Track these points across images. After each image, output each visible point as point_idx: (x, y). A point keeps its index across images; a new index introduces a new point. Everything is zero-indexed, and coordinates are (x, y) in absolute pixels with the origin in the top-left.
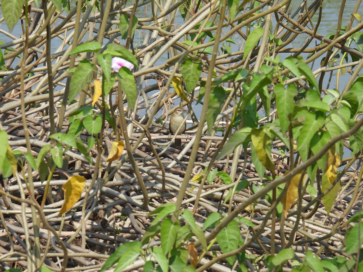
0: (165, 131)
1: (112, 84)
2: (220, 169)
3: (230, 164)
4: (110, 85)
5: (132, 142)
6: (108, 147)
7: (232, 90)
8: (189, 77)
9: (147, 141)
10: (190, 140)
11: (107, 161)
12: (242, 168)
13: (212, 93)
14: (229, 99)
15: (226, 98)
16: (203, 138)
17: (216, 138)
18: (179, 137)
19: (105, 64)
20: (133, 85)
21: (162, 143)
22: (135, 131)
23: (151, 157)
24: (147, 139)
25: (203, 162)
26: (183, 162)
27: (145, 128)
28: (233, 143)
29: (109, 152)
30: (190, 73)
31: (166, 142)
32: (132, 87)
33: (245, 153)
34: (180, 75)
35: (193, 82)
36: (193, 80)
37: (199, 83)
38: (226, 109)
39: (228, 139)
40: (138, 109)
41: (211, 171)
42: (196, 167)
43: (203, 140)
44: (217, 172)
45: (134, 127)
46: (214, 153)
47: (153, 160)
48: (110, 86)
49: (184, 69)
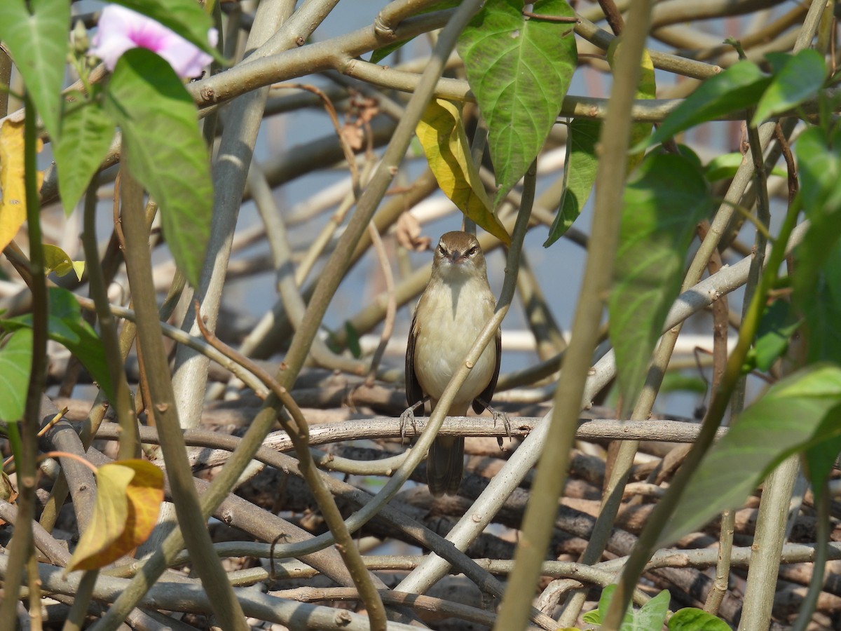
0: (381, 394)
1: (97, 143)
2: (684, 598)
3: (740, 570)
4: (87, 152)
5: (205, 455)
6: (75, 485)
7: (741, 163)
8: (505, 97)
9: (286, 451)
10: (520, 438)
11: (75, 568)
12: (802, 592)
13: (639, 185)
14: (724, 214)
15: (712, 212)
16: (585, 429)
17: (660, 427)
18: (455, 424)
19: (36, 39)
20: (192, 146)
21: (369, 459)
22: (221, 396)
23: (309, 536)
24: (287, 438)
25: (590, 562)
26: (481, 562)
27: (275, 383)
28: (749, 450)
29: (80, 515)
30: (512, 75)
31: (390, 454)
32: (187, 160)
33: (821, 507)
34: (459, 87)
35: (527, 122)
36: (531, 114)
37: (562, 129)
38: (710, 267)
39: (722, 431)
40: (230, 277)
41: (638, 606)
42: (556, 587)
43: (592, 440)
44: (670, 615)
45: (212, 378)
46: (648, 508)
47: (318, 555)
48: (86, 158)
49: (478, 53)
